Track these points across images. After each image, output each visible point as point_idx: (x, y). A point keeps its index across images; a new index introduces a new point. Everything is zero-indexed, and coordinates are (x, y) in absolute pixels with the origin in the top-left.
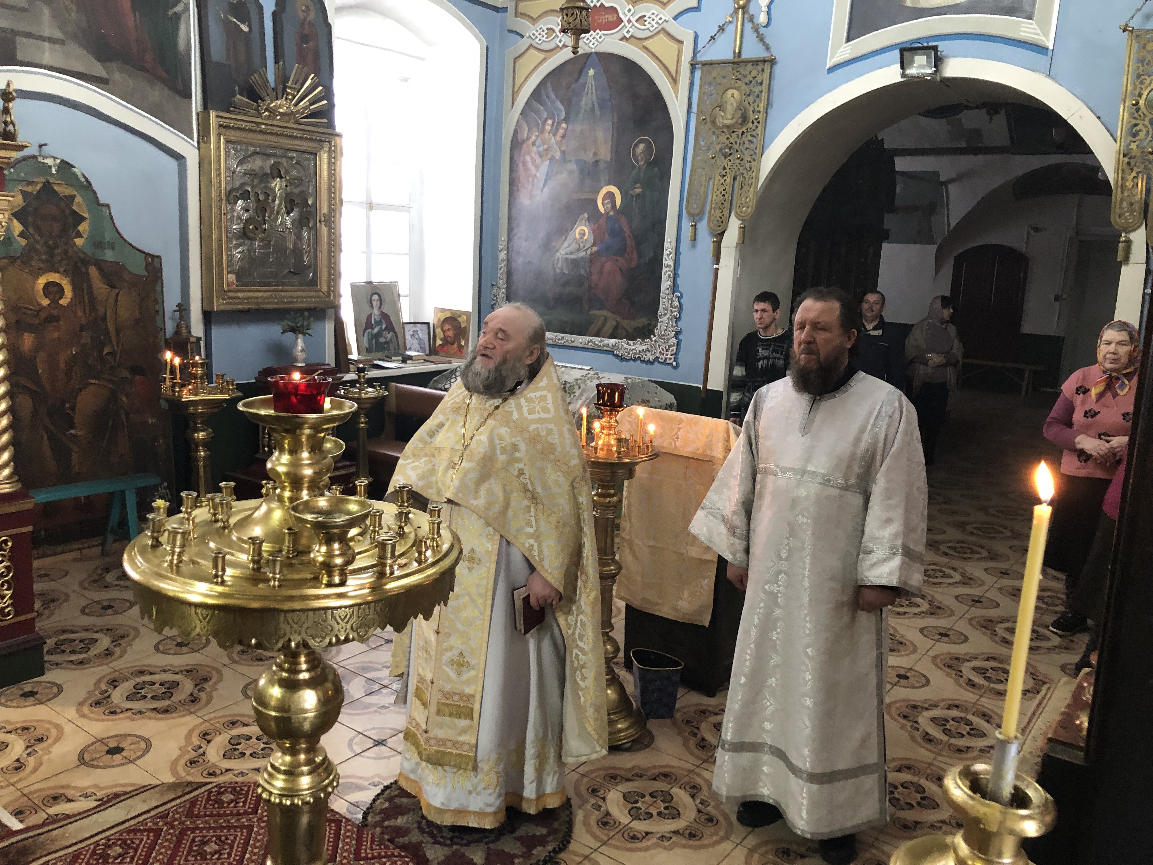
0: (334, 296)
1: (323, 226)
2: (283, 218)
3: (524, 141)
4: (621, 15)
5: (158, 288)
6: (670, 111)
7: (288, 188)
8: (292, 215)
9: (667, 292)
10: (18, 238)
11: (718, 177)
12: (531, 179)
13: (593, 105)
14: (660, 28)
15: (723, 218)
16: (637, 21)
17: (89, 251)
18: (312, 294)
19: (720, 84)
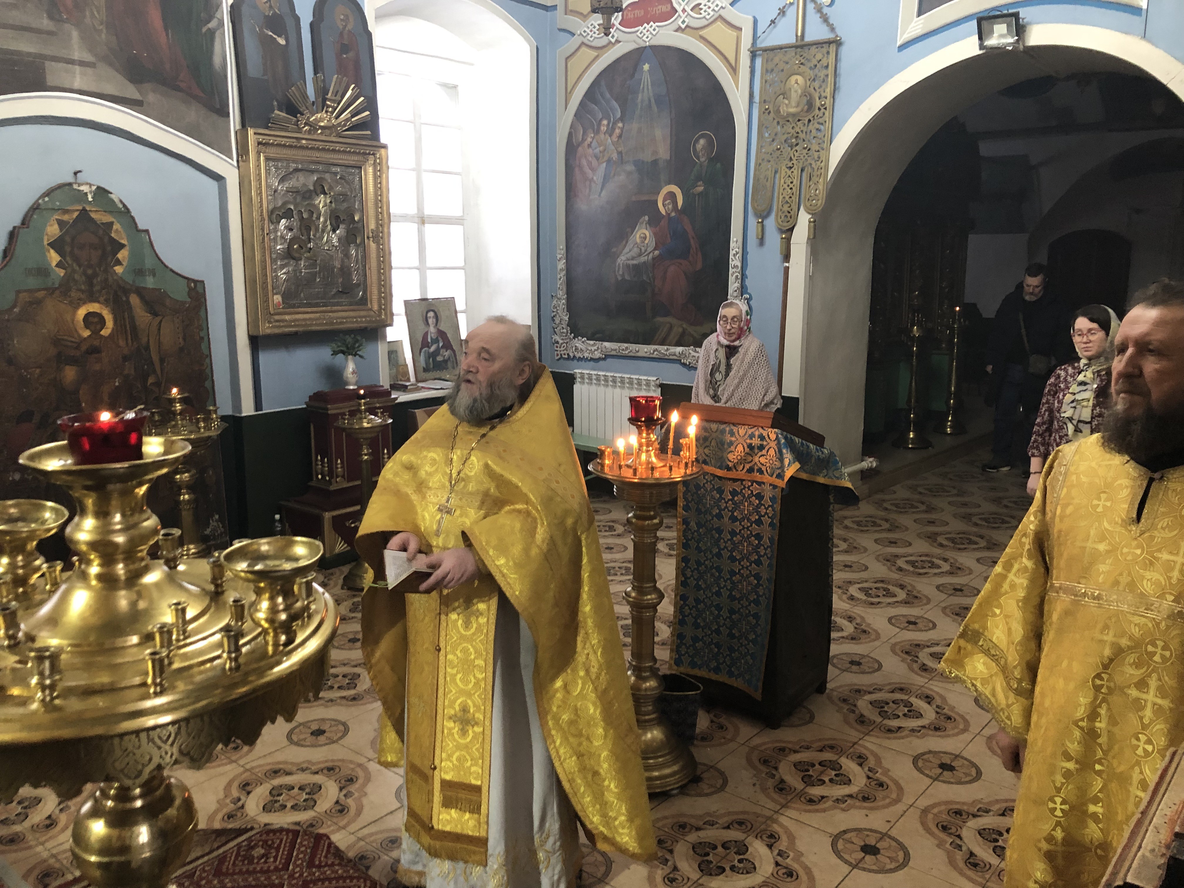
0: (386, 314)
1: (371, 243)
2: (328, 235)
3: (579, 145)
4: (675, 5)
5: (202, 313)
6: (731, 102)
7: (333, 205)
8: (338, 232)
9: (735, 294)
10: (57, 269)
11: (784, 170)
12: (588, 183)
13: (650, 100)
14: (717, 15)
15: (792, 213)
16: (692, 10)
17: (129, 279)
18: (362, 313)
19: (782, 70)
